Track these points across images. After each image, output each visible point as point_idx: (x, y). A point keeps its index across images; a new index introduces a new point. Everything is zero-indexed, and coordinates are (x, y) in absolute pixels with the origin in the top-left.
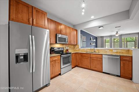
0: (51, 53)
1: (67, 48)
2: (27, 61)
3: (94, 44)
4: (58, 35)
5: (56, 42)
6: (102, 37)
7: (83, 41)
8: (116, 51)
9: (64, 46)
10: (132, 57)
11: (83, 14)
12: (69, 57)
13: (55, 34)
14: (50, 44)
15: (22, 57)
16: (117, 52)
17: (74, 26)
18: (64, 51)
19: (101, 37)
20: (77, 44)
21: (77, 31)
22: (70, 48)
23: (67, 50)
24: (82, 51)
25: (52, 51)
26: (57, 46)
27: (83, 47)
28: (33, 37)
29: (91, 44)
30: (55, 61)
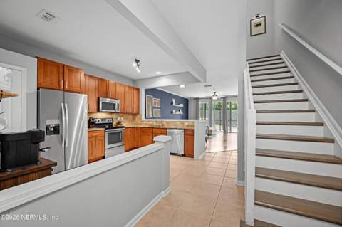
0: (89, 127)
1: (119, 119)
2: (59, 134)
3: (180, 113)
4: (101, 99)
5: (98, 110)
6: (197, 99)
7: (154, 107)
8: (186, 124)
9: (114, 116)
10: (193, 130)
11: (139, 71)
12: (119, 132)
13: (97, 97)
14: (88, 113)
15: (52, 129)
16: (188, 125)
17: (134, 81)
18: (114, 124)
19: (195, 99)
20: (138, 113)
21: (138, 90)
22: (127, 119)
23: (119, 123)
24: (146, 124)
25: (91, 123)
26: (100, 117)
27: (154, 118)
28: (66, 105)
29: (172, 112)
30: (96, 137)
